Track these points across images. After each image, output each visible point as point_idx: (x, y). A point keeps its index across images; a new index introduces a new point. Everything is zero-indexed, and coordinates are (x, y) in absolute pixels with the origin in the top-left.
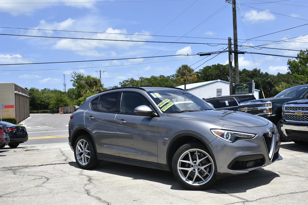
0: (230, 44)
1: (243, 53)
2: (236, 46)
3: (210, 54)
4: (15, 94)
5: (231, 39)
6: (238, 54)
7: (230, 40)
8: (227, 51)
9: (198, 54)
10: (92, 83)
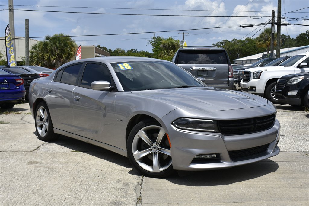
0: (273, 17)
1: (285, 25)
2: (279, 18)
3: (252, 26)
4: (96, 56)
5: (275, 12)
6: (281, 26)
7: (273, 12)
8: (270, 23)
9: (241, 26)
10: (171, 47)
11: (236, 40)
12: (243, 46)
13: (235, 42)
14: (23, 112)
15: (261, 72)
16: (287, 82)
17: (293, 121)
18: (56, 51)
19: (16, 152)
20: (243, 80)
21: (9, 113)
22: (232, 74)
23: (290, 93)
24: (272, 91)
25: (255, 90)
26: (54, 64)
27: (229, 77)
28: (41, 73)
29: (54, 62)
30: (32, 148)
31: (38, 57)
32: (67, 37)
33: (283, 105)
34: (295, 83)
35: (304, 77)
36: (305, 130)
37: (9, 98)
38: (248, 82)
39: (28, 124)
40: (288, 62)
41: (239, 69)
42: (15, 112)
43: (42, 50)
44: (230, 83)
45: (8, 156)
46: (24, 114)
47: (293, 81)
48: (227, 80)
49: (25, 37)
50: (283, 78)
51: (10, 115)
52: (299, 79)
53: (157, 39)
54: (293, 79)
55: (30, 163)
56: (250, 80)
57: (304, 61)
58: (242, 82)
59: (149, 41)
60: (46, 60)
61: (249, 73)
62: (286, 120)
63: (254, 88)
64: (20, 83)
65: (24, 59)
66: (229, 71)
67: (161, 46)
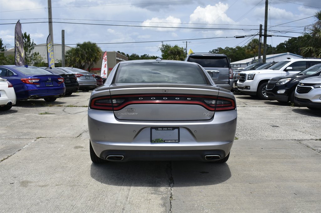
0: (261, 29)
1: (271, 36)
2: (266, 30)
3: (244, 37)
4: (117, 60)
6: (267, 37)
7: (261, 26)
8: (258, 35)
9: (235, 37)
10: (176, 53)
11: (228, 48)
12: (234, 52)
13: (227, 49)
14: (64, 105)
15: (255, 75)
16: (277, 82)
17: (283, 114)
18: (85, 55)
19: (63, 138)
20: (239, 80)
21: (53, 105)
22: (232, 76)
23: (279, 92)
24: (263, 90)
25: (249, 89)
26: (84, 66)
27: (229, 78)
28: (76, 73)
29: (84, 64)
30: (76, 135)
31: (71, 60)
32: (94, 44)
33: (272, 101)
34: (283, 83)
35: (291, 78)
36: (294, 122)
37: (53, 93)
38: (243, 82)
39: (69, 114)
40: (275, 66)
41: (236, 72)
42: (58, 105)
43: (75, 54)
44: (230, 83)
45: (58, 142)
46: (65, 106)
47: (281, 82)
48: (228, 80)
49: (61, 44)
50: (273, 80)
51: (53, 107)
52: (287, 80)
53: (166, 46)
54: (281, 80)
55: (76, 147)
56: (245, 81)
57: (289, 66)
58: (238, 82)
59: (160, 48)
60: (77, 63)
61: (244, 75)
62: (277, 113)
63: (248, 87)
64: (61, 81)
65: (60, 62)
66: (229, 73)
67: (169, 52)
